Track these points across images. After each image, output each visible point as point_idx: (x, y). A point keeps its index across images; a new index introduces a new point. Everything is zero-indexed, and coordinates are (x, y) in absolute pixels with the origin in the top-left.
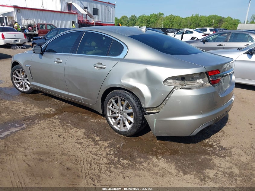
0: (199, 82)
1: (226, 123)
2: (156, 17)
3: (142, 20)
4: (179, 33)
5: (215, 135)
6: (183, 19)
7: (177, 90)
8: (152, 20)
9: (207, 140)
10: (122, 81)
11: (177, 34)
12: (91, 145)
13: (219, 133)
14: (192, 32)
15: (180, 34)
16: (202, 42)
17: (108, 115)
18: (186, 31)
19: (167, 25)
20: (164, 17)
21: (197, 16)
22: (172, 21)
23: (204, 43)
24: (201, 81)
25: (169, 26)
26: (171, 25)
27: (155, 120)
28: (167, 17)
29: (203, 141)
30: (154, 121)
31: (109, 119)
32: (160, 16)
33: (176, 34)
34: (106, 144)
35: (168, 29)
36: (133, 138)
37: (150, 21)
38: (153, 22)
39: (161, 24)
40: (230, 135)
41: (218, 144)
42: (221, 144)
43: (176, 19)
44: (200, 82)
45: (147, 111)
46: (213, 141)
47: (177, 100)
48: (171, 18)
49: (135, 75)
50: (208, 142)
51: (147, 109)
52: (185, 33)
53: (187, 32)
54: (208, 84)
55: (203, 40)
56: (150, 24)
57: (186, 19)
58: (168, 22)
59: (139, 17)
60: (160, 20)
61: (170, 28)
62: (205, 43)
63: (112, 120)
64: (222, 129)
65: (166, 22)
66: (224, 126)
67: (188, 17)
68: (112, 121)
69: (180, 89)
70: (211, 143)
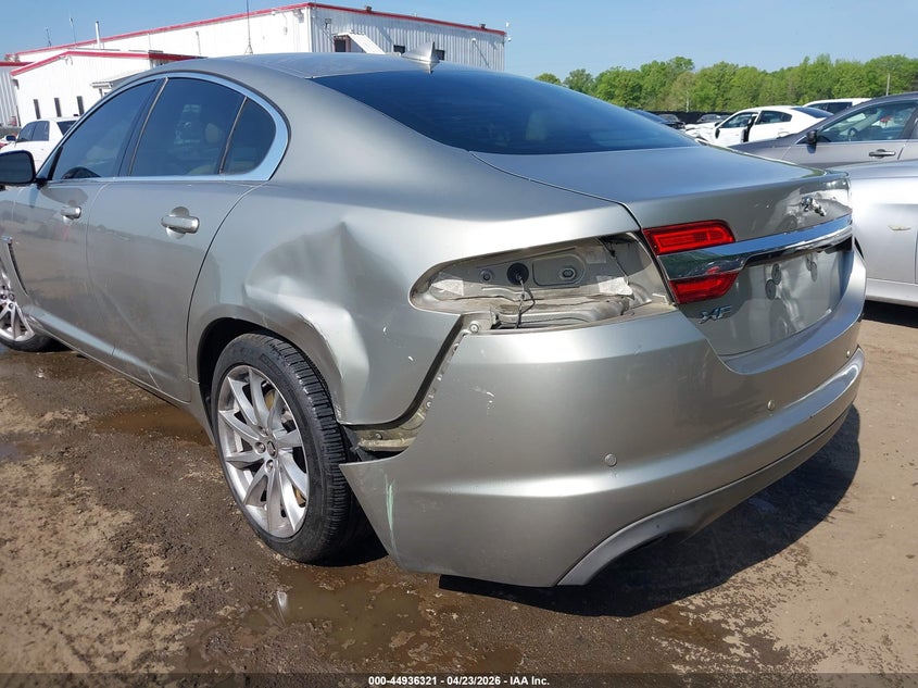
0: (609, 292)
1: (836, 504)
2: (665, 75)
3: (612, 86)
4: (734, 121)
5: (750, 573)
6: (766, 78)
7: (476, 333)
8: (647, 84)
9: (697, 600)
10: (249, 289)
11: (726, 126)
12: (103, 599)
13: (777, 560)
14: (786, 118)
15: (738, 125)
16: (805, 146)
17: (228, 454)
18: (764, 112)
19: (703, 100)
20: (694, 72)
21: (823, 63)
22: (723, 84)
23: (814, 148)
24: (618, 286)
25: (714, 105)
26: (720, 102)
27: (390, 492)
28: (704, 74)
29: (677, 603)
30: (384, 498)
31: (233, 470)
32: (677, 71)
33: (724, 126)
34: (175, 598)
35: (705, 114)
36: (324, 571)
37: (640, 87)
38: (653, 93)
39: (681, 98)
40: (832, 574)
41: (751, 624)
42: (766, 627)
43: (741, 78)
44: (613, 293)
45: (363, 443)
46: (733, 604)
47: (478, 390)
48: (722, 78)
49: (300, 262)
50: (699, 610)
51: (361, 432)
52: (758, 123)
53: (766, 118)
54: (662, 302)
55: (808, 134)
56: (642, 101)
57: (780, 75)
58: (712, 91)
59: (602, 75)
60: (677, 85)
61: (717, 110)
62: (819, 146)
63: (242, 478)
64: (802, 540)
65: (702, 89)
66: (819, 518)
67: (790, 69)
68: (242, 482)
69: (493, 327)
70: (715, 616)
